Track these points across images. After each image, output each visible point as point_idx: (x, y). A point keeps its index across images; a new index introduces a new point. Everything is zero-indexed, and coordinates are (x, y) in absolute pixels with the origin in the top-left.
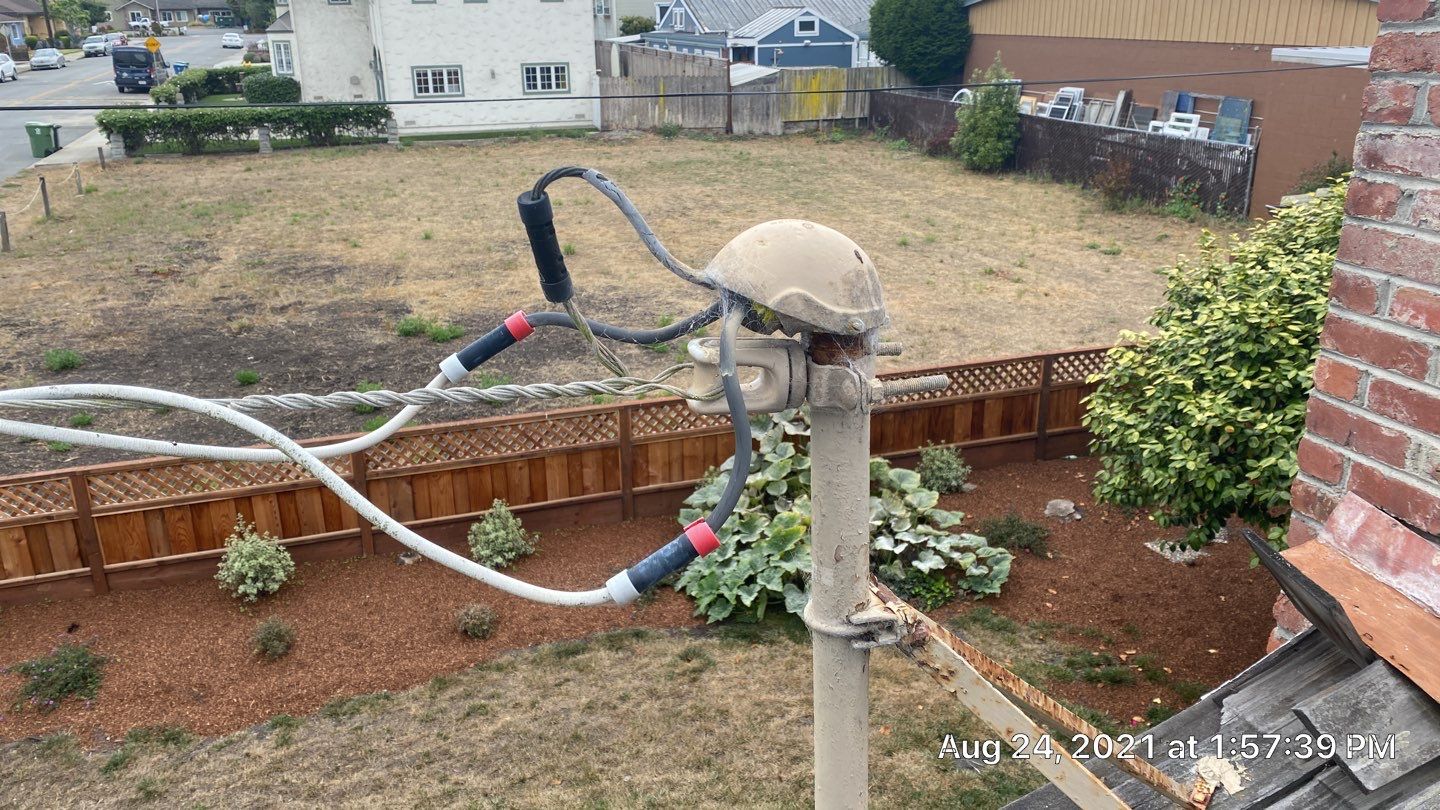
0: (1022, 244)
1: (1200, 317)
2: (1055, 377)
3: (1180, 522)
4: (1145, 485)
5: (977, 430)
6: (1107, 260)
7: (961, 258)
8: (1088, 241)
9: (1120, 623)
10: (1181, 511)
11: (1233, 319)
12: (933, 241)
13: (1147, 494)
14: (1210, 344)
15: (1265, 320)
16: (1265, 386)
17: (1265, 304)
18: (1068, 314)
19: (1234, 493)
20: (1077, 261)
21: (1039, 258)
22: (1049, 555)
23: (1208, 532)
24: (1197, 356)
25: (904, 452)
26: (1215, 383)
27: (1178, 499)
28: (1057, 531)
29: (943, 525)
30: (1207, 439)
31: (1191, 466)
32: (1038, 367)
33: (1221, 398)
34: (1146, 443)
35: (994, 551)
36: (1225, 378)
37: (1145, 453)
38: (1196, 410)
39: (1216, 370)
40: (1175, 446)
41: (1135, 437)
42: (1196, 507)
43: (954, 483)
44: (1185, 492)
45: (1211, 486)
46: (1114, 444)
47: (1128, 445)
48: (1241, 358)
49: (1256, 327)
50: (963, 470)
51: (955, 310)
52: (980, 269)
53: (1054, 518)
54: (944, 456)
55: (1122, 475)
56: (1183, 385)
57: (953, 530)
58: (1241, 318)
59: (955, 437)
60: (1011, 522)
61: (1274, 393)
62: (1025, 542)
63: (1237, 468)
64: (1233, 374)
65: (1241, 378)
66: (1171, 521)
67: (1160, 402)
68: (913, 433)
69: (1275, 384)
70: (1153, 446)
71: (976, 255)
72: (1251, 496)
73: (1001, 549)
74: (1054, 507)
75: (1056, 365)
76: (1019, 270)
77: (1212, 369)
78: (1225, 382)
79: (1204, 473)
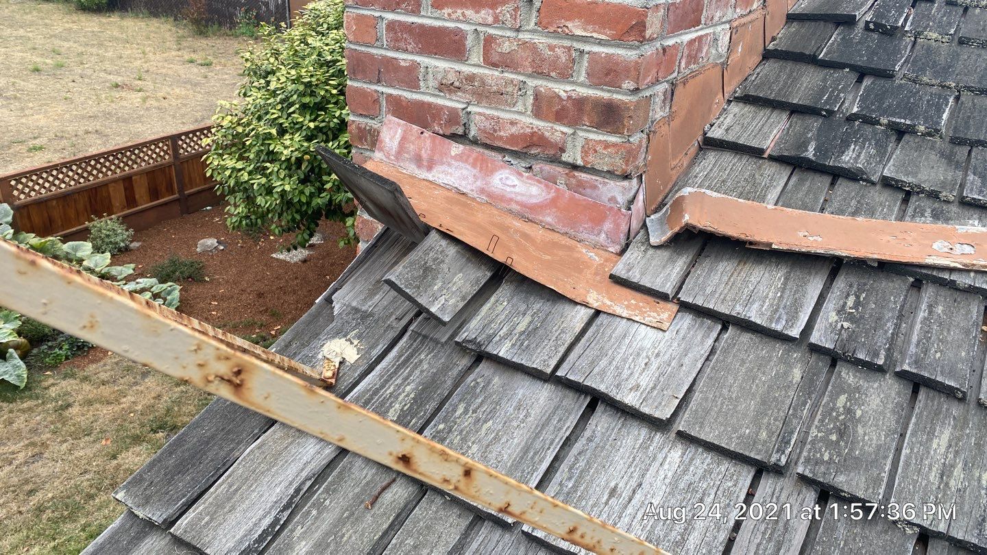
0: (138, 63)
1: (271, 84)
2: (181, 151)
3: (289, 230)
4: (260, 210)
5: (131, 201)
6: (204, 70)
7: (89, 77)
8: (187, 57)
9: (266, 311)
10: (288, 222)
11: (293, 82)
12: (62, 66)
13: (263, 216)
14: (282, 101)
15: (313, 79)
16: (323, 124)
17: (311, 68)
18: (183, 110)
19: (319, 201)
20: (181, 72)
21: (153, 73)
22: (206, 279)
23: (308, 232)
24: (275, 111)
25: (74, 229)
26: (291, 128)
27: (285, 214)
28: (208, 261)
29: (119, 278)
30: (294, 168)
31: (287, 188)
32: (167, 145)
33: (297, 137)
34: (254, 179)
35: (165, 286)
36: (297, 123)
37: (255, 186)
38: (283, 148)
39: (290, 118)
40: (274, 177)
41: (246, 177)
42: (298, 217)
43: (122, 245)
44: (288, 209)
45: (304, 200)
46: (232, 185)
47: (242, 183)
48: (304, 107)
49: (308, 85)
50: (127, 233)
51: (95, 117)
52: (107, 84)
53: (204, 253)
54: (107, 225)
55: (243, 205)
56: (270, 134)
57: (128, 279)
58: (297, 80)
59: (115, 210)
60: (173, 263)
61: (330, 129)
62: (187, 274)
63: (318, 184)
64: (301, 120)
65: (307, 122)
66: (283, 230)
67: (257, 148)
68: (78, 214)
69: (329, 122)
70: (259, 180)
71: (102, 74)
72: (330, 201)
73: (170, 284)
74: (203, 245)
75: (180, 143)
76: (140, 82)
77: (287, 119)
78: (297, 126)
79: (297, 191)
